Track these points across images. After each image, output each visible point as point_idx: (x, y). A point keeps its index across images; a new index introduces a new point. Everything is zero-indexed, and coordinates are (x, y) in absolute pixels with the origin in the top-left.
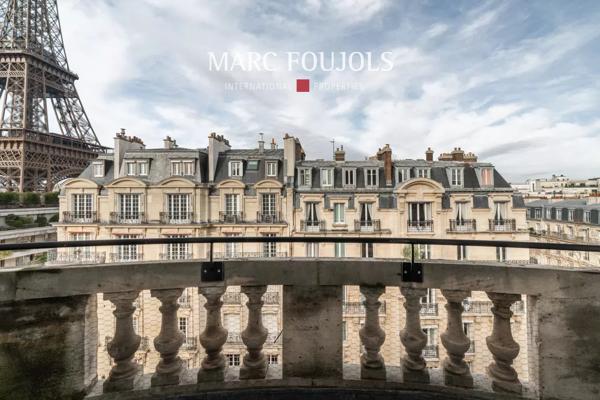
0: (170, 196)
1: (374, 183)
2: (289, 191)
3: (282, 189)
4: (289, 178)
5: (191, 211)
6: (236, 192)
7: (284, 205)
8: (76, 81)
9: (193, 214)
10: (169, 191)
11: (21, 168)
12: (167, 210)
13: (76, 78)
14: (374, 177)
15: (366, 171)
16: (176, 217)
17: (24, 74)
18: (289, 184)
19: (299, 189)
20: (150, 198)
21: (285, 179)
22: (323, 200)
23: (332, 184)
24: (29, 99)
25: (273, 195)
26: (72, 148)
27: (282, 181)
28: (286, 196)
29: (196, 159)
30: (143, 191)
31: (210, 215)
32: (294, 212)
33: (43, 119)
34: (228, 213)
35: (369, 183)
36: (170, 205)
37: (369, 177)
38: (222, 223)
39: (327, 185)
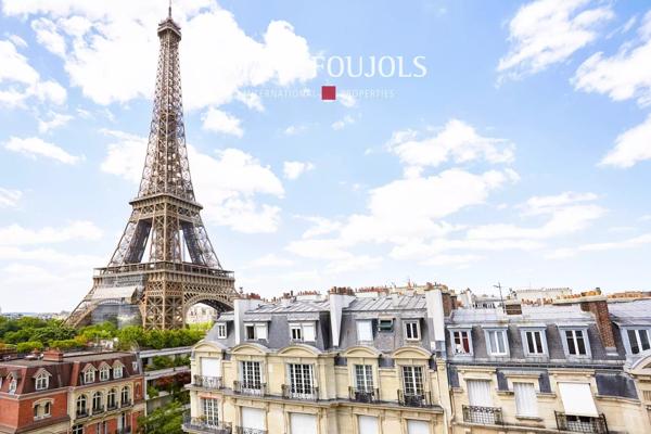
0: (291, 366)
1: (582, 351)
2: (441, 362)
3: (431, 362)
4: (438, 343)
5: (316, 386)
6: (368, 363)
7: (435, 382)
8: (201, 211)
9: (317, 389)
10: (290, 361)
11: (163, 297)
12: (289, 383)
13: (201, 208)
14: (580, 342)
15: (563, 334)
16: (300, 391)
17: (164, 212)
18: (439, 354)
19: (455, 359)
20: (271, 367)
21: (433, 345)
22: (495, 378)
23: (507, 352)
24: (168, 234)
25: (418, 369)
26: (200, 275)
27: (428, 348)
28: (436, 370)
29: (317, 321)
30: (264, 359)
31: (337, 390)
32: (451, 393)
33: (177, 249)
34: (359, 388)
35: (572, 351)
36: (292, 376)
37: (570, 342)
38: (353, 401)
39: (498, 354)
